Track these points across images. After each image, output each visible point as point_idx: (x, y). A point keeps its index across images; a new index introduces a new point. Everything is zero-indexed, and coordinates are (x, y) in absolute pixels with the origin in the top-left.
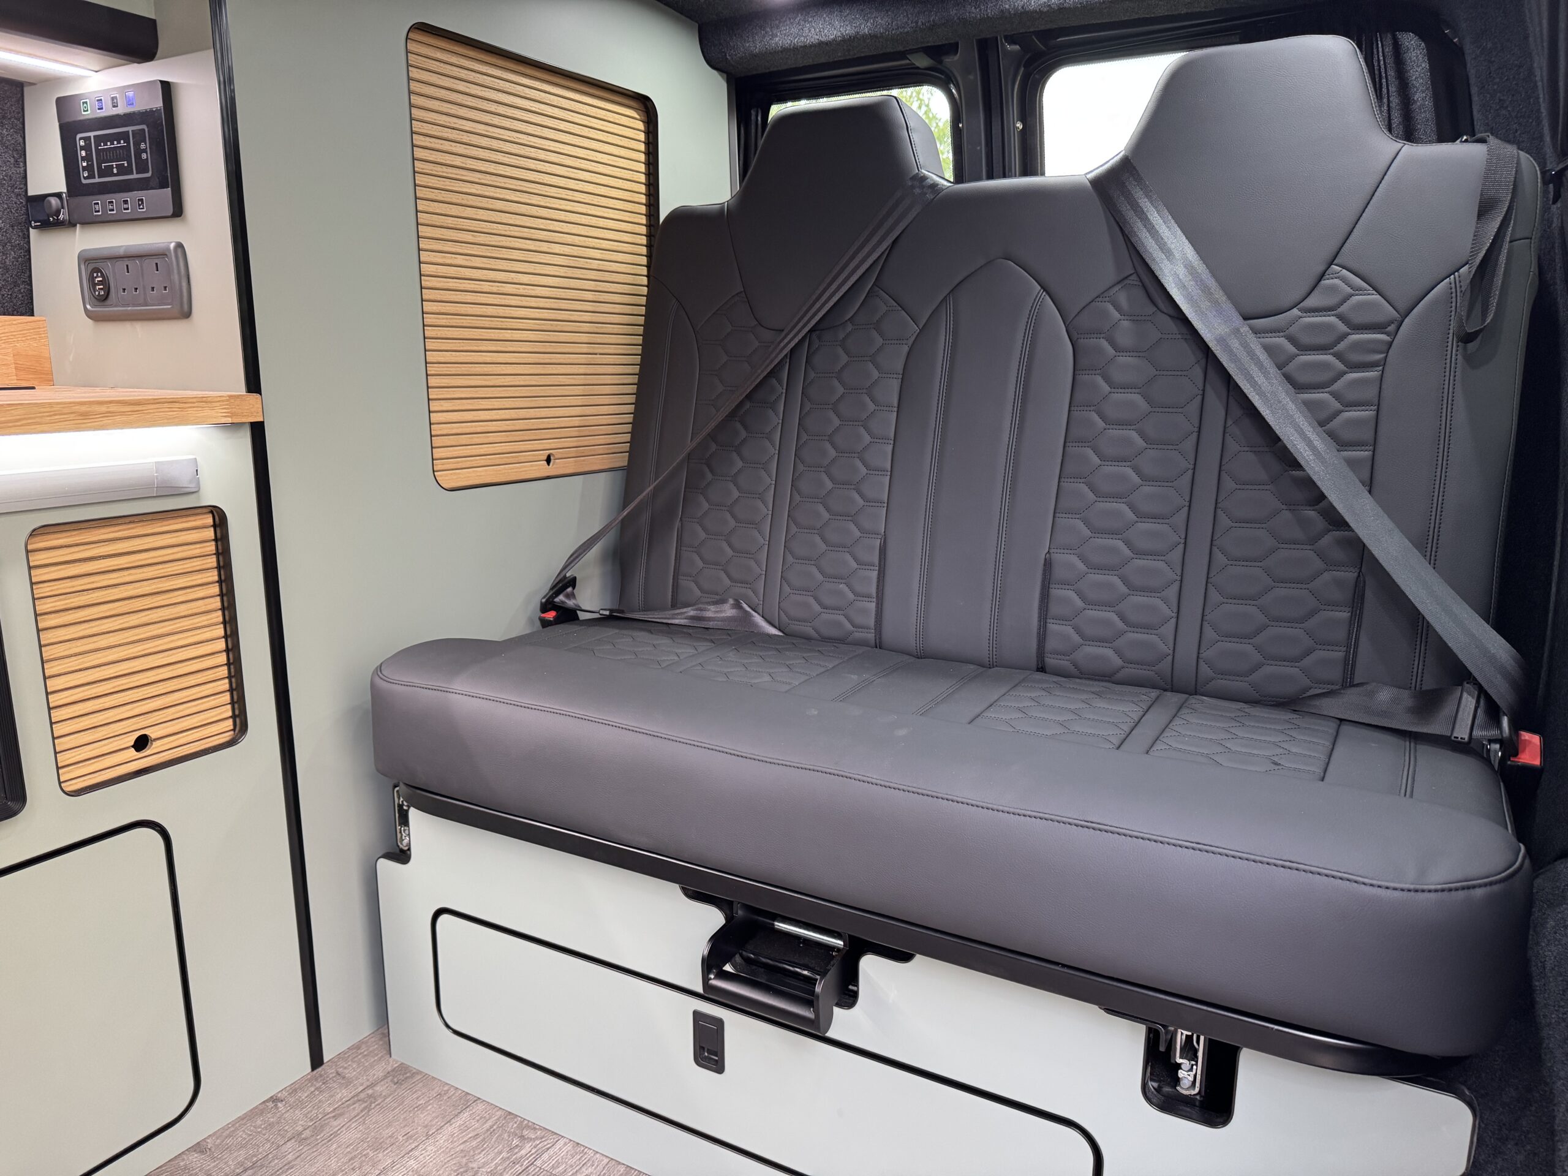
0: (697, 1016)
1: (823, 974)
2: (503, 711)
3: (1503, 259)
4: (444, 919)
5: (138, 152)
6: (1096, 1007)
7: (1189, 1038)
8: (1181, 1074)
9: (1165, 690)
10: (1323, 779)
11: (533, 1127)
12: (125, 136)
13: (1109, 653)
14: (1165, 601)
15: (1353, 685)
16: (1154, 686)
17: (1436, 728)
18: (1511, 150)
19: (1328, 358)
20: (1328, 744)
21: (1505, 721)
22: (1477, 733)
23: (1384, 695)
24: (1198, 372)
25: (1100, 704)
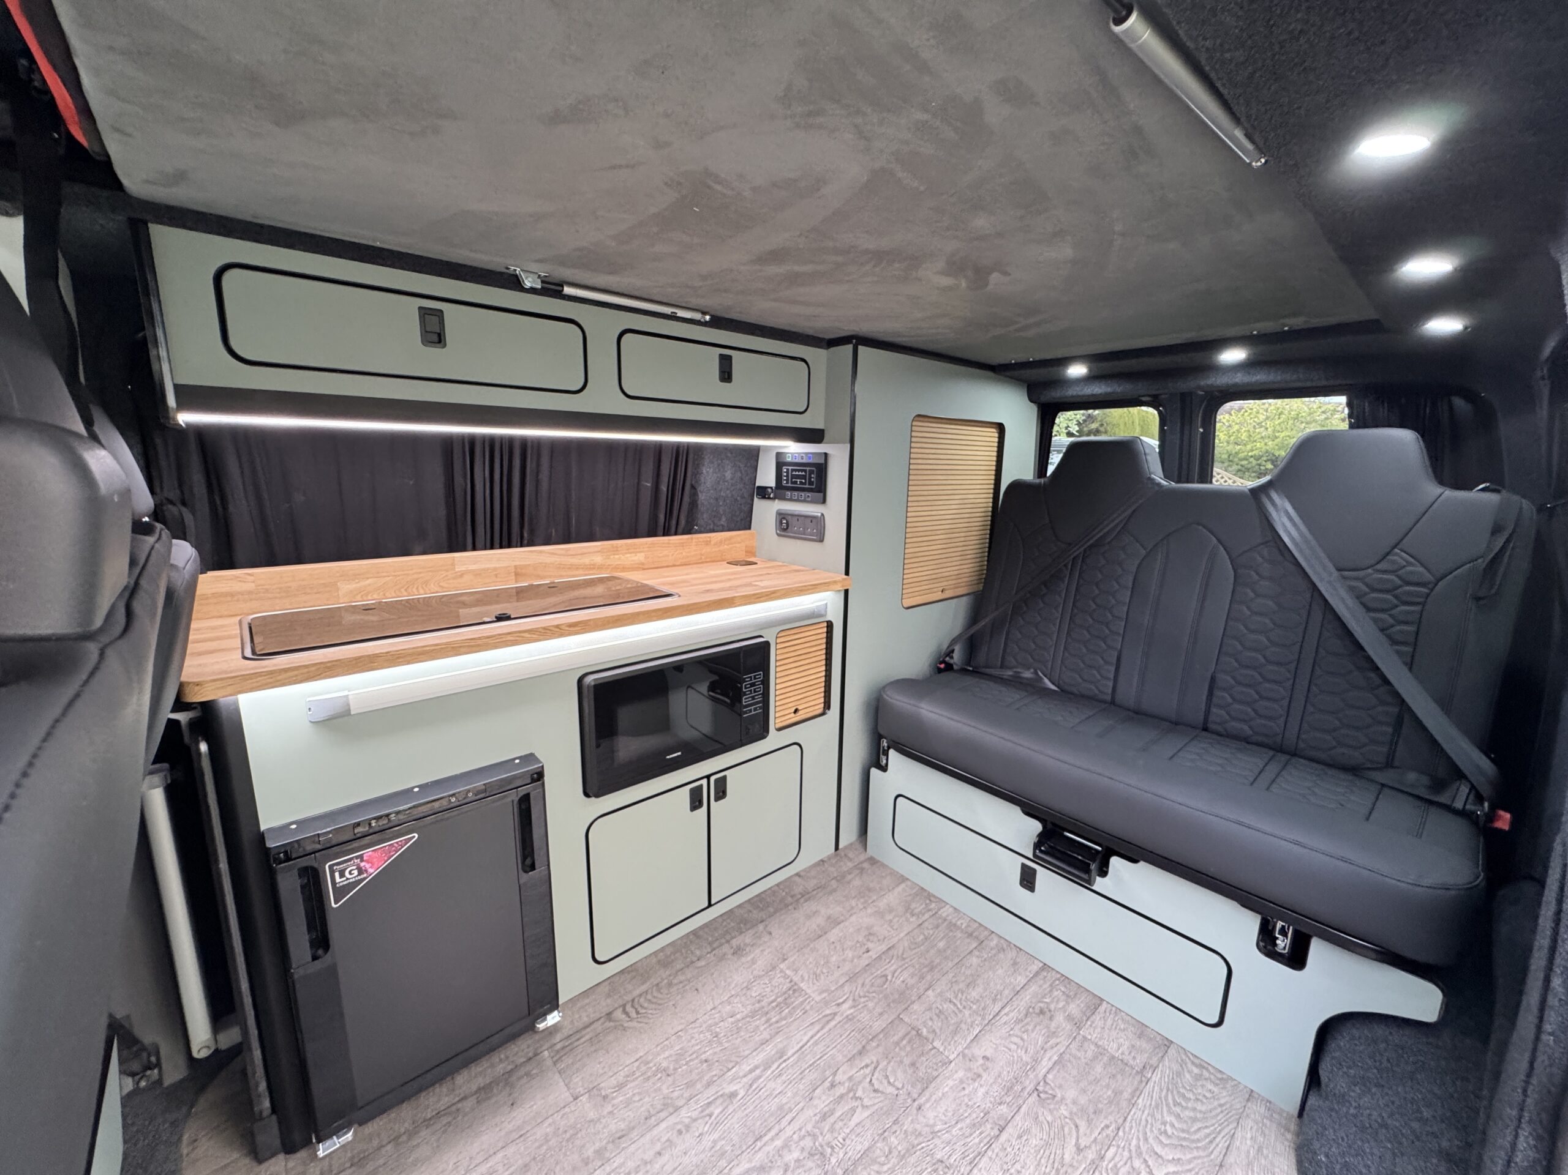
0: (1023, 865)
1: (1094, 861)
2: (945, 720)
3: (1506, 559)
4: (900, 799)
5: (810, 478)
6: (1235, 903)
7: (1283, 927)
8: (1278, 942)
9: (1278, 751)
10: (1368, 819)
11: (934, 896)
12: (805, 471)
13: (1246, 728)
14: (1281, 706)
15: (1392, 767)
16: (1271, 748)
17: (1443, 799)
18: (1516, 498)
19: (1389, 597)
20: (1373, 798)
21: (1486, 804)
22: (1468, 807)
23: (1412, 776)
24: (1308, 595)
25: (1239, 755)
